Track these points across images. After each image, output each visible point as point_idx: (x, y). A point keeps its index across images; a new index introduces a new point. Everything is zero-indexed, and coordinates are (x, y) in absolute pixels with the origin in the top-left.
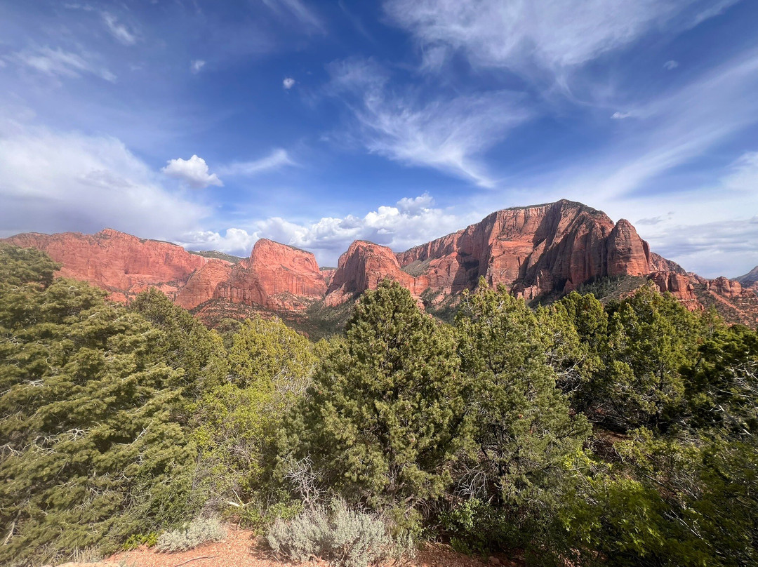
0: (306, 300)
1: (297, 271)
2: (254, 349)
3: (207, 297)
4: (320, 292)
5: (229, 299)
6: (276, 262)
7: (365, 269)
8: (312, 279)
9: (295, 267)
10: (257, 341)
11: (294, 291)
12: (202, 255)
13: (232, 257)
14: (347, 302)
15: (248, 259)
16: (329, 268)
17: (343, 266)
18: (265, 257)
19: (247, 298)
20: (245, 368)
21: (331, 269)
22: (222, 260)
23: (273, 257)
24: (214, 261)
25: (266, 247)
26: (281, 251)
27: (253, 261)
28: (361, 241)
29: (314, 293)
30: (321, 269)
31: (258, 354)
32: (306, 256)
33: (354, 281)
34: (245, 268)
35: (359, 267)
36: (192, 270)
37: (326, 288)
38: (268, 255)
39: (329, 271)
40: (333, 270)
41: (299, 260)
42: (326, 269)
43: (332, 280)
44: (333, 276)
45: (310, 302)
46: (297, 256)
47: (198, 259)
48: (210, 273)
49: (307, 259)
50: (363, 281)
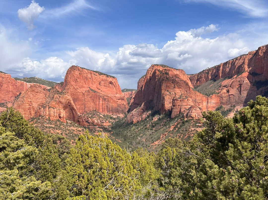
0: (111, 118)
1: (103, 93)
2: (88, 162)
3: (30, 116)
4: (122, 111)
5: (48, 117)
6: (85, 86)
7: (161, 90)
8: (115, 100)
9: (102, 89)
10: (90, 155)
11: (101, 110)
12: (25, 81)
13: (49, 82)
14: (146, 119)
15: (62, 83)
16: (129, 90)
17: (142, 88)
18: (76, 81)
19: (62, 116)
20: (81, 179)
21: (132, 90)
22: (41, 85)
23: (82, 81)
24: (35, 86)
25: (77, 73)
26: (89, 76)
27: (66, 85)
28: (157, 65)
29: (117, 111)
30: (123, 91)
31: (91, 166)
32: (110, 79)
33: (152, 101)
34: (60, 91)
35: (156, 88)
36: (18, 94)
37: (128, 107)
38: (78, 80)
39: (130, 92)
40: (134, 92)
41: (105, 83)
42: (127, 90)
43: (132, 101)
44: (134, 97)
45: (114, 119)
46: (102, 80)
47: (22, 84)
48: (31, 96)
49: (111, 83)
50: (160, 101)
